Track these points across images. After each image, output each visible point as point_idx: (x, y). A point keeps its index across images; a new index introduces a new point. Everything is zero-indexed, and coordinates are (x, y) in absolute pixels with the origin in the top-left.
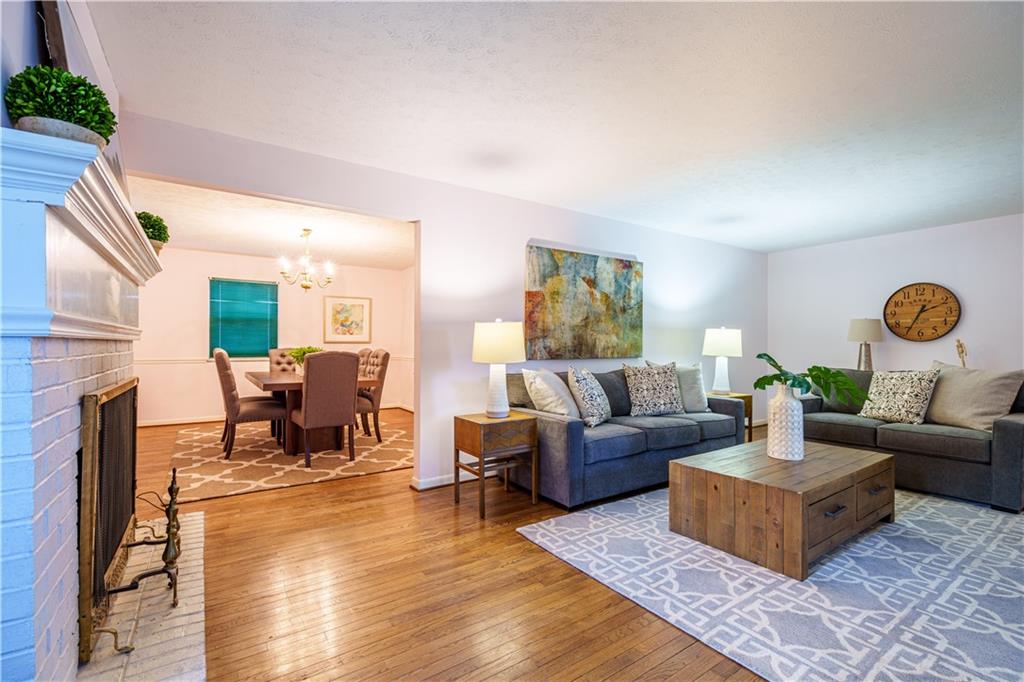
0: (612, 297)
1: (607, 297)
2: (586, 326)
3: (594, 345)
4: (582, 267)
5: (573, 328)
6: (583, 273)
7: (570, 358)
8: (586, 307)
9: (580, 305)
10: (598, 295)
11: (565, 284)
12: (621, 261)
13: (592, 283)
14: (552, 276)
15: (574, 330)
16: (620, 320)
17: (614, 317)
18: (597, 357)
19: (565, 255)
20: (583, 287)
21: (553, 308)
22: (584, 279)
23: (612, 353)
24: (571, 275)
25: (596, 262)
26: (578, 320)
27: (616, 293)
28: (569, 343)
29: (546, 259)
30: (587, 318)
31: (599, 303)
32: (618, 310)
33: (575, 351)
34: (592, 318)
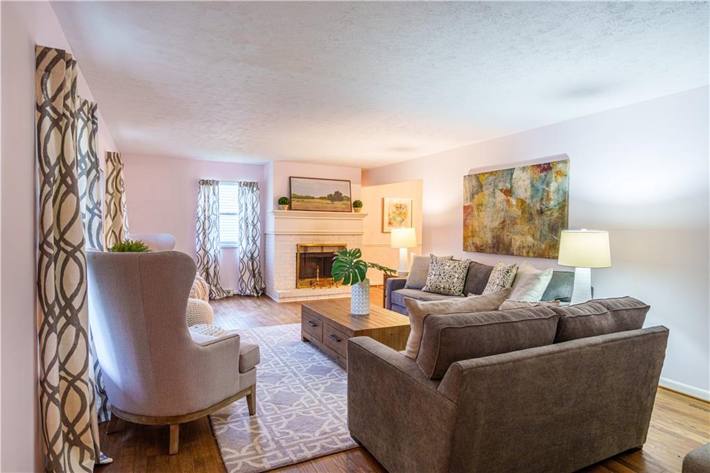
0: (528, 201)
1: (523, 202)
2: (503, 228)
3: (510, 244)
4: (500, 182)
5: (492, 230)
6: (501, 186)
7: (490, 253)
8: (503, 213)
9: (498, 212)
10: (514, 201)
11: (487, 197)
12: (539, 166)
13: (508, 192)
14: (478, 193)
15: (493, 231)
16: (536, 222)
17: (530, 219)
18: (512, 254)
19: (486, 175)
20: (501, 197)
21: (479, 215)
22: (501, 190)
23: (528, 253)
24: (491, 190)
25: (512, 174)
26: (496, 224)
27: (532, 197)
28: (490, 242)
29: (474, 182)
30: (504, 221)
31: (514, 208)
32: (534, 212)
33: (494, 247)
34: (508, 222)
